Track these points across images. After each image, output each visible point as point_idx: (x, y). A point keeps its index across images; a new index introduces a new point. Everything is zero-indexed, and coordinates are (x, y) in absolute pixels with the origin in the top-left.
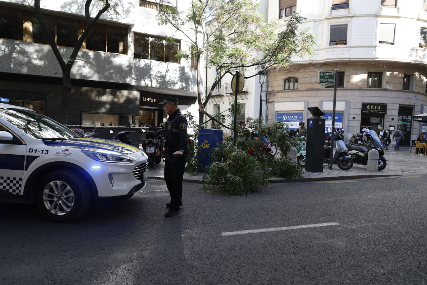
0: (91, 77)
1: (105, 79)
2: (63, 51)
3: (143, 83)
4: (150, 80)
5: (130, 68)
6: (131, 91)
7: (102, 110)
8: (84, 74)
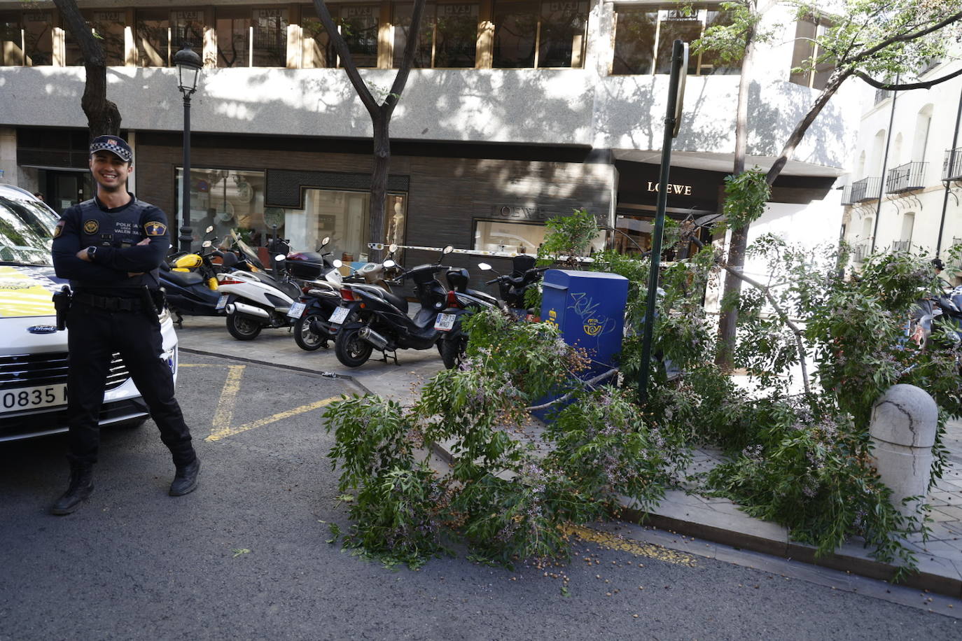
0: (495, 135)
1: (524, 136)
2: (441, 79)
3: (625, 143)
4: (647, 131)
5: (586, 103)
6: (590, 165)
7: (517, 215)
8: (479, 129)
